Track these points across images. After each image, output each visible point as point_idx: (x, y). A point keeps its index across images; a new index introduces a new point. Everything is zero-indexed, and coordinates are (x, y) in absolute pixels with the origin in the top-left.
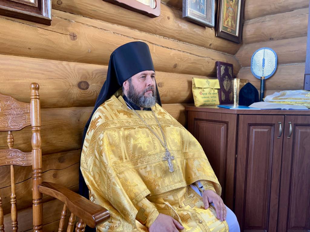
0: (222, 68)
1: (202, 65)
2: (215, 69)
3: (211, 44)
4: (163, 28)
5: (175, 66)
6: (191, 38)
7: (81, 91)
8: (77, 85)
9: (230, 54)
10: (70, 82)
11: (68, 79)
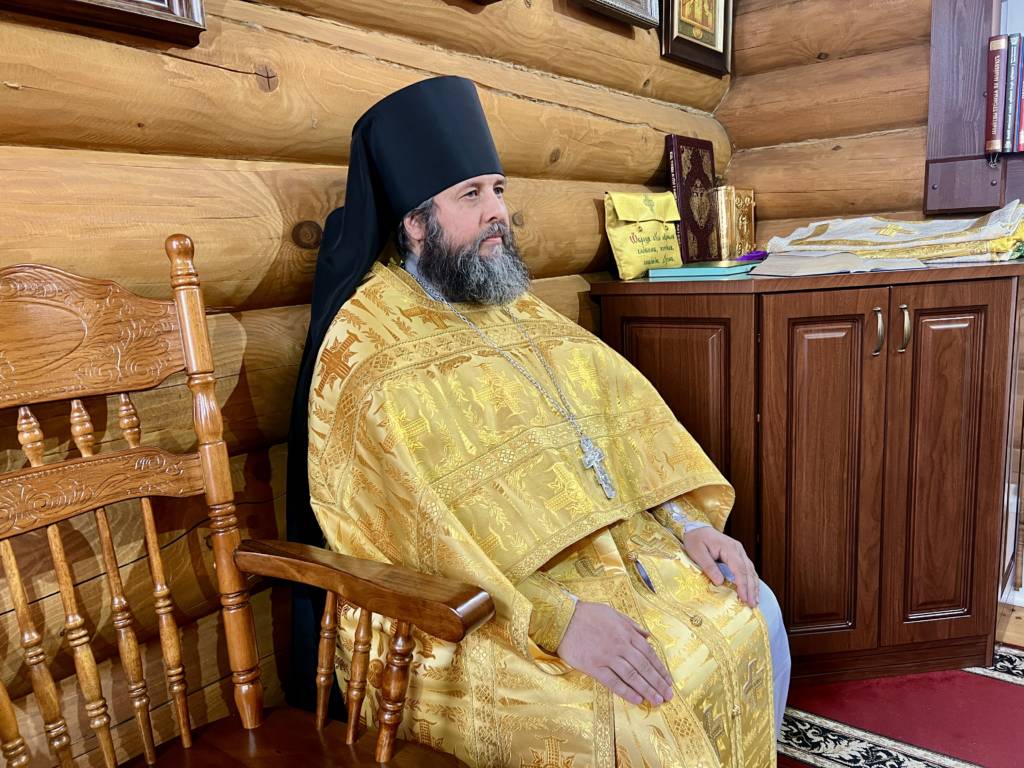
0: (683, 155)
1: (629, 148)
2: (666, 158)
3: (648, 80)
4: (512, 36)
5: (555, 157)
6: (593, 62)
7: (301, 253)
8: (290, 235)
9: (700, 109)
10: (269, 227)
11: (262, 217)
